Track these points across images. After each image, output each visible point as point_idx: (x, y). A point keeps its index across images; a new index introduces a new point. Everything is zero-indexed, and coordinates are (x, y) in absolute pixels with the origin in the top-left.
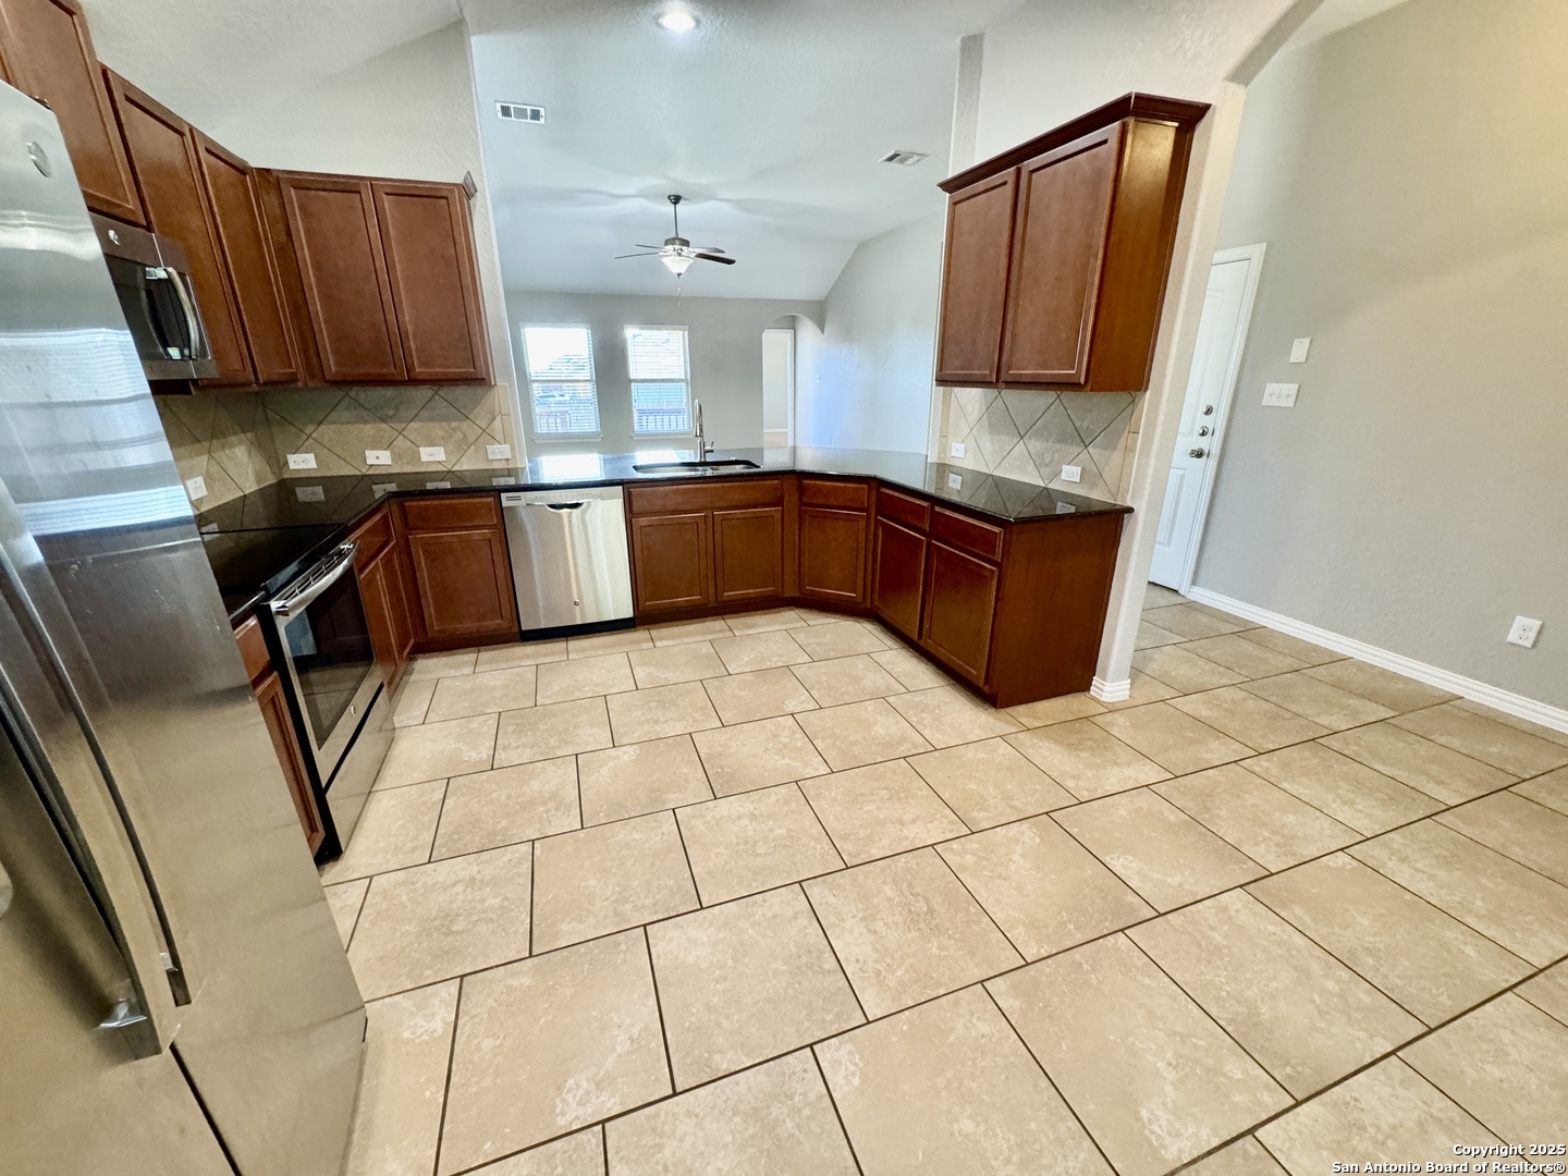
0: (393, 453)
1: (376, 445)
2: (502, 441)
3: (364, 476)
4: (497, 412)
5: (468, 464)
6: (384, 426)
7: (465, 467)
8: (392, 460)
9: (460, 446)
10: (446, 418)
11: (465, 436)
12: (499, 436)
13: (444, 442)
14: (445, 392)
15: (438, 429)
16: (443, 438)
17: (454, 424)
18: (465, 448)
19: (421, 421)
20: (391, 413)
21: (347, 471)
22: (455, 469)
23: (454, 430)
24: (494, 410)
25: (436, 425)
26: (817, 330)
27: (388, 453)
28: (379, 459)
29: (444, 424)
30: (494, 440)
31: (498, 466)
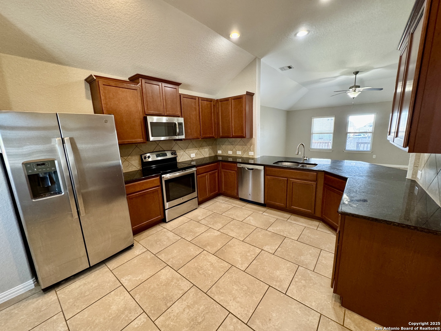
0: (233, 152)
1: (230, 150)
3: (227, 156)
6: (232, 146)
7: (244, 156)
9: (244, 152)
11: (245, 149)
12: (252, 150)
13: (241, 150)
15: (240, 147)
17: (244, 146)
19: (238, 145)
20: (234, 143)
21: (225, 155)
23: (243, 148)
24: (251, 144)
28: (230, 153)
29: (242, 146)
30: (250, 151)
31: (250, 157)
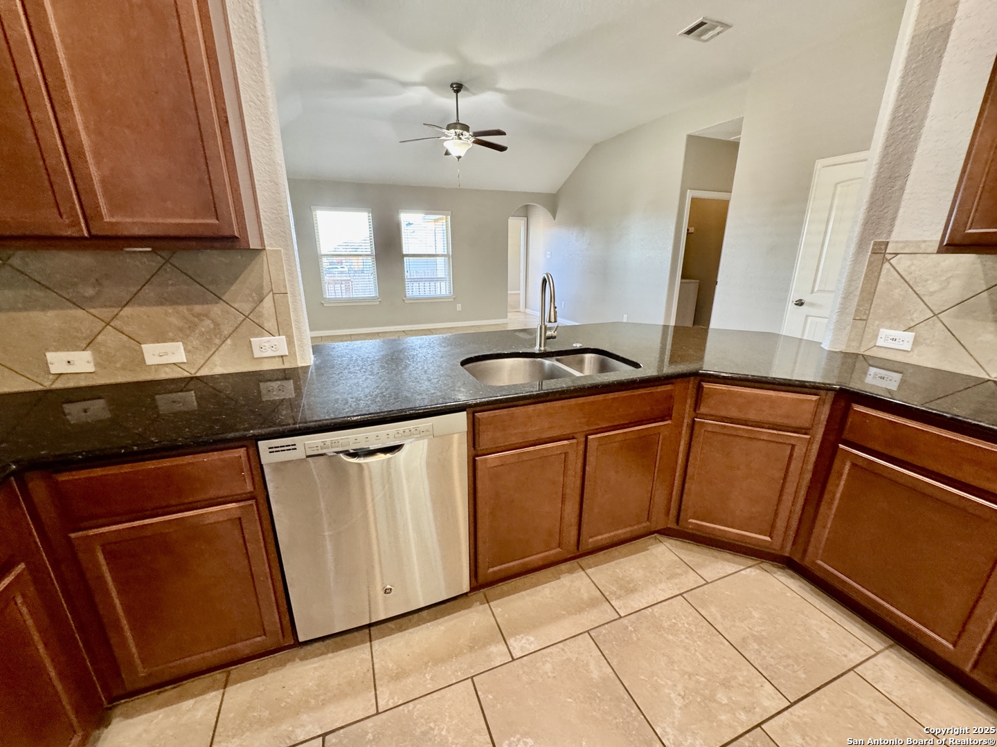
0: (96, 352)
1: (67, 343)
2: (274, 329)
3: (47, 392)
4: (266, 290)
5: (222, 364)
6: (79, 313)
7: (219, 370)
8: (97, 365)
9: (209, 340)
10: (188, 300)
11: (217, 325)
12: (270, 324)
13: (180, 334)
14: (184, 259)
15: (171, 316)
16: (181, 329)
17: (198, 308)
18: (217, 341)
19: (140, 305)
20: (90, 292)
21: (17, 384)
22: (204, 372)
23: (198, 316)
24: (262, 287)
25: (170, 310)
26: (551, 217)
27: (87, 355)
28: (72, 364)
29: (182, 308)
30: (261, 329)
31: (266, 366)
